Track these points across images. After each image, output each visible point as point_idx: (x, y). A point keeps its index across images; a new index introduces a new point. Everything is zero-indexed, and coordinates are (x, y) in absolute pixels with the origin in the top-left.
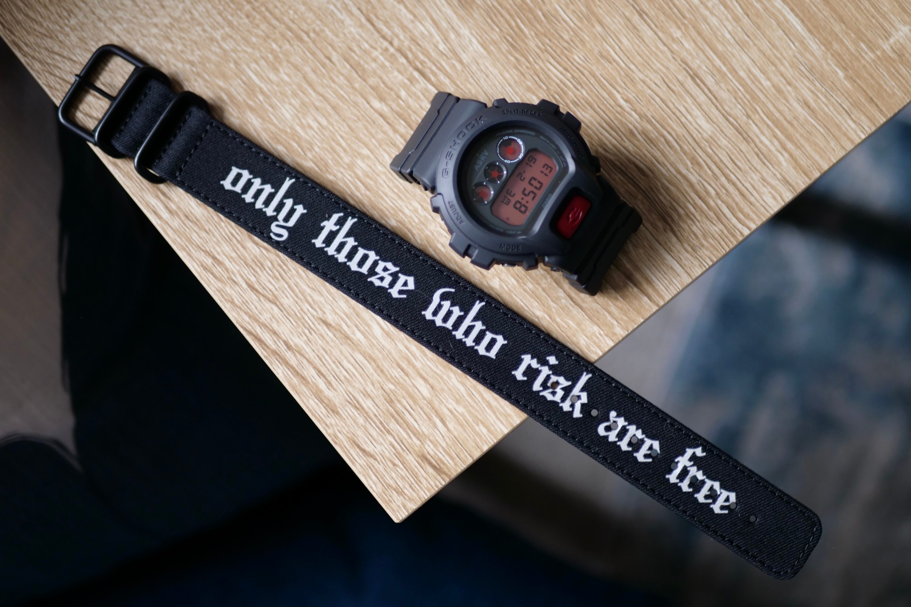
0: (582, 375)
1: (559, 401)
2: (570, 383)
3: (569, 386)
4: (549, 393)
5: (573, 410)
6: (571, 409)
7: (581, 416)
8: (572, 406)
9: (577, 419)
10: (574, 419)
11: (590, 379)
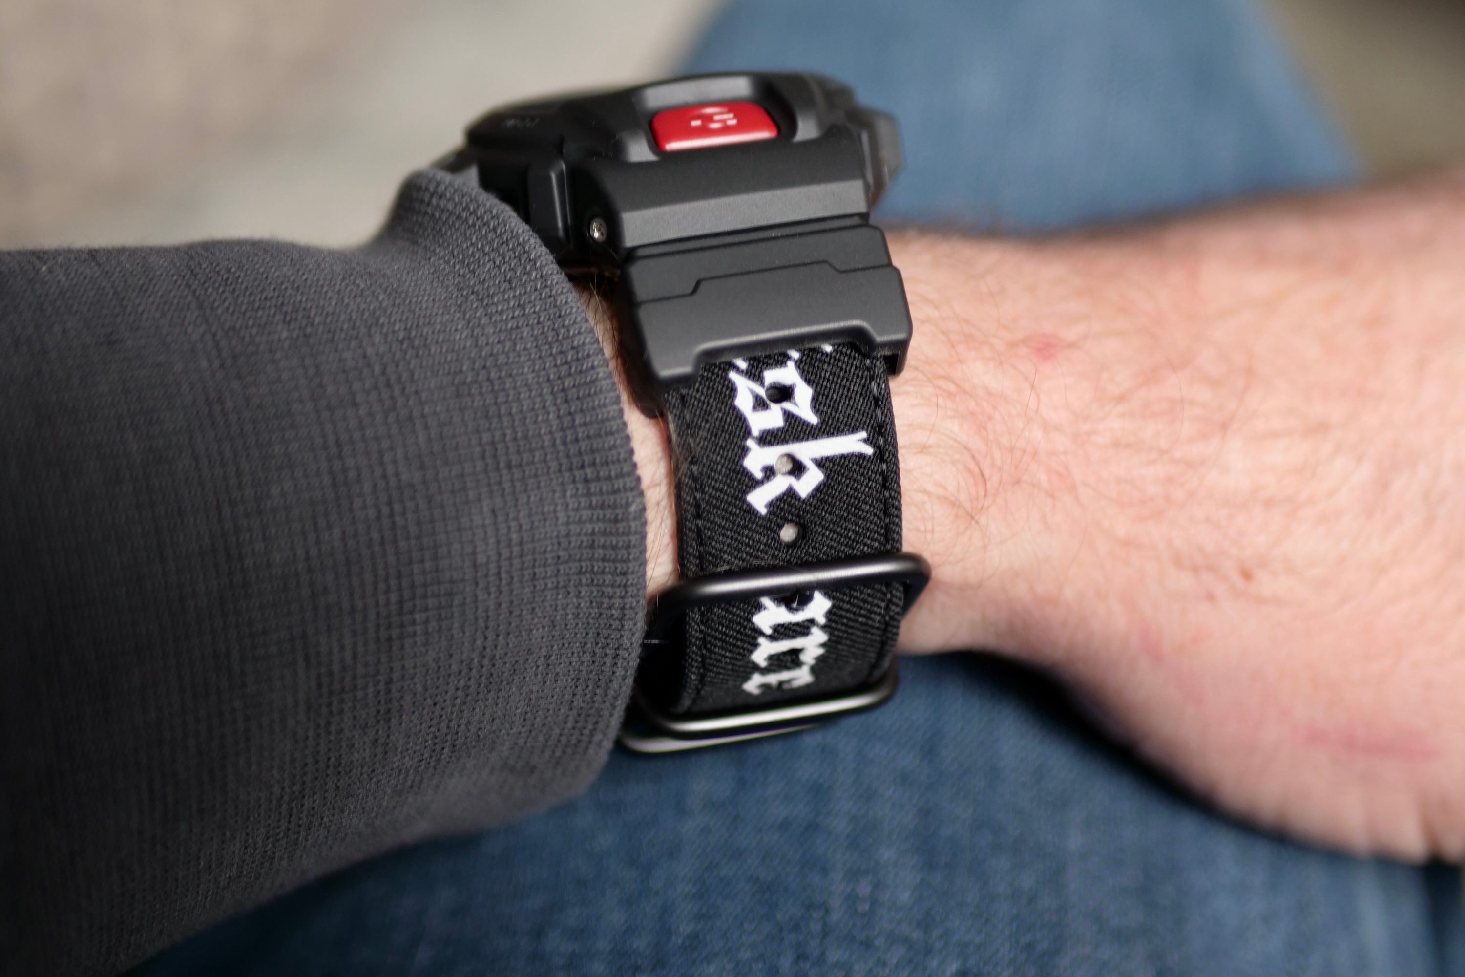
0: (854, 430)
1: (755, 432)
2: (813, 419)
3: (805, 424)
4: (752, 392)
5: (761, 483)
6: (759, 475)
7: (763, 511)
8: (769, 472)
9: (751, 511)
10: (744, 501)
11: (861, 456)
